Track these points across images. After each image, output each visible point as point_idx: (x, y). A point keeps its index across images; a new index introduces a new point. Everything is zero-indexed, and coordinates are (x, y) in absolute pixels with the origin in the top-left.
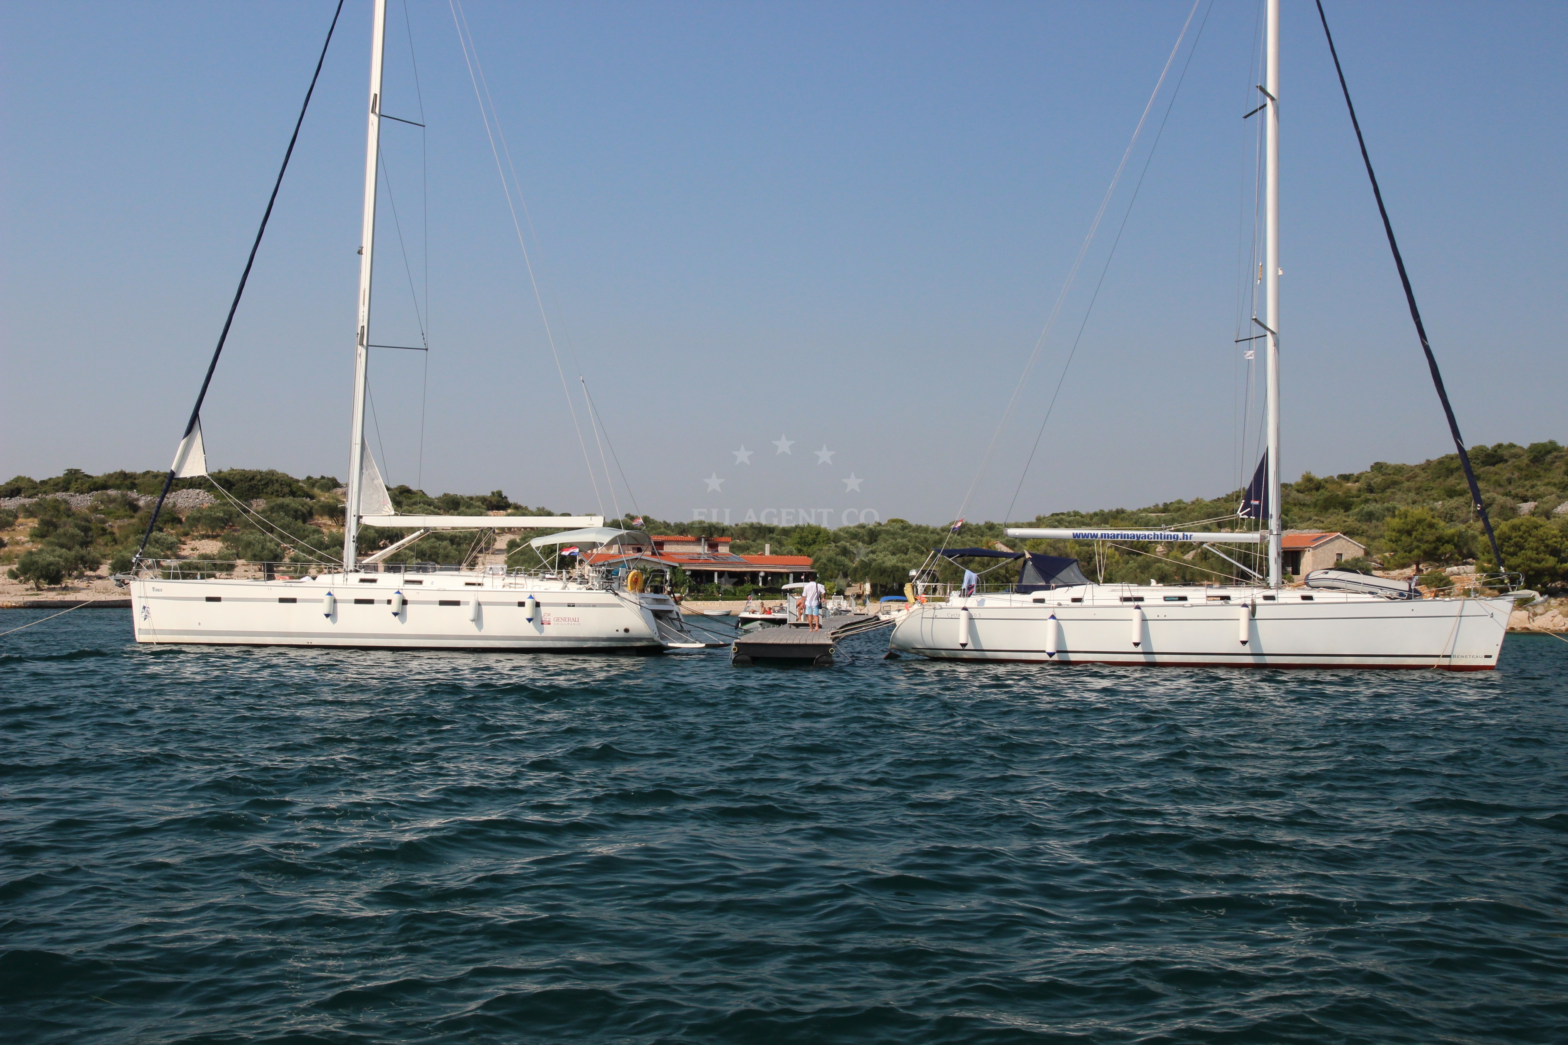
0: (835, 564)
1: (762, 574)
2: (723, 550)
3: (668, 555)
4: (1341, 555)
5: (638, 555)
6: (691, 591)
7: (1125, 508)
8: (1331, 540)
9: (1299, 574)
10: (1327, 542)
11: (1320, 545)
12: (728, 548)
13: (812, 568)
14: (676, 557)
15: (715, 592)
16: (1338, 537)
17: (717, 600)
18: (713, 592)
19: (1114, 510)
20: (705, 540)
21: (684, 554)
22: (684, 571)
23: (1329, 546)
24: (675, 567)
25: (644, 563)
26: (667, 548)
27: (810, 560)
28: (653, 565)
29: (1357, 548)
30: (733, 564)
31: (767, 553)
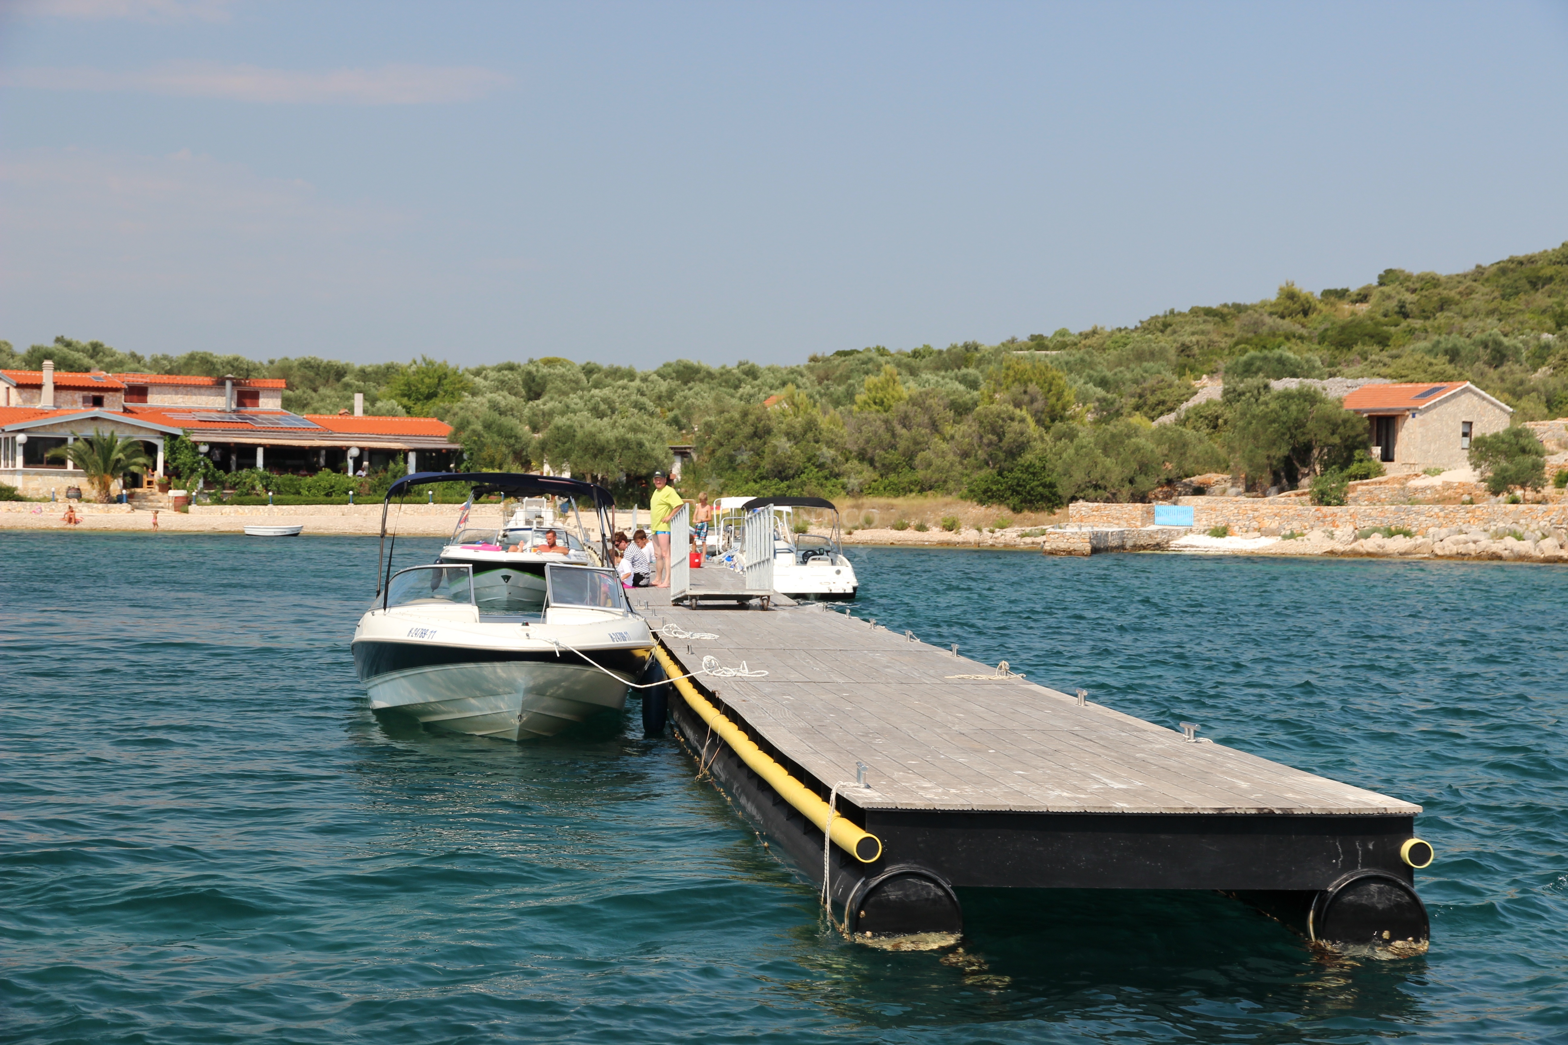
0: (500, 434)
1: (355, 452)
2: (269, 404)
3: (158, 414)
4: (1470, 424)
5: (96, 411)
6: (207, 484)
7: (979, 341)
8: (1454, 396)
9: (1392, 460)
10: (1446, 400)
11: (1435, 405)
12: (278, 402)
13: (452, 442)
14: (176, 417)
15: (259, 487)
16: (1466, 390)
17: (264, 503)
18: (253, 488)
19: (960, 344)
20: (234, 385)
21: (190, 411)
22: (196, 444)
23: (1449, 407)
24: (174, 437)
25: (112, 428)
26: (155, 400)
27: (447, 428)
28: (128, 433)
29: (1498, 411)
30: (291, 431)
31: (358, 411)
